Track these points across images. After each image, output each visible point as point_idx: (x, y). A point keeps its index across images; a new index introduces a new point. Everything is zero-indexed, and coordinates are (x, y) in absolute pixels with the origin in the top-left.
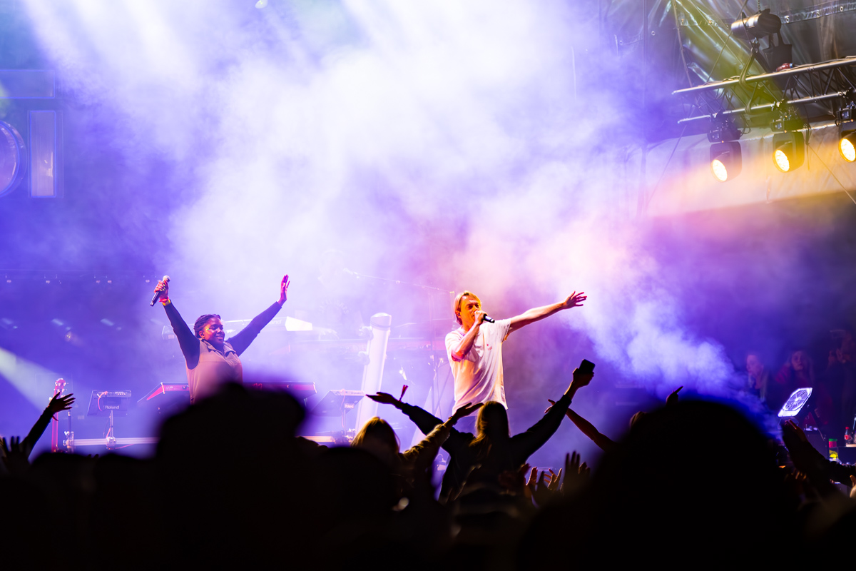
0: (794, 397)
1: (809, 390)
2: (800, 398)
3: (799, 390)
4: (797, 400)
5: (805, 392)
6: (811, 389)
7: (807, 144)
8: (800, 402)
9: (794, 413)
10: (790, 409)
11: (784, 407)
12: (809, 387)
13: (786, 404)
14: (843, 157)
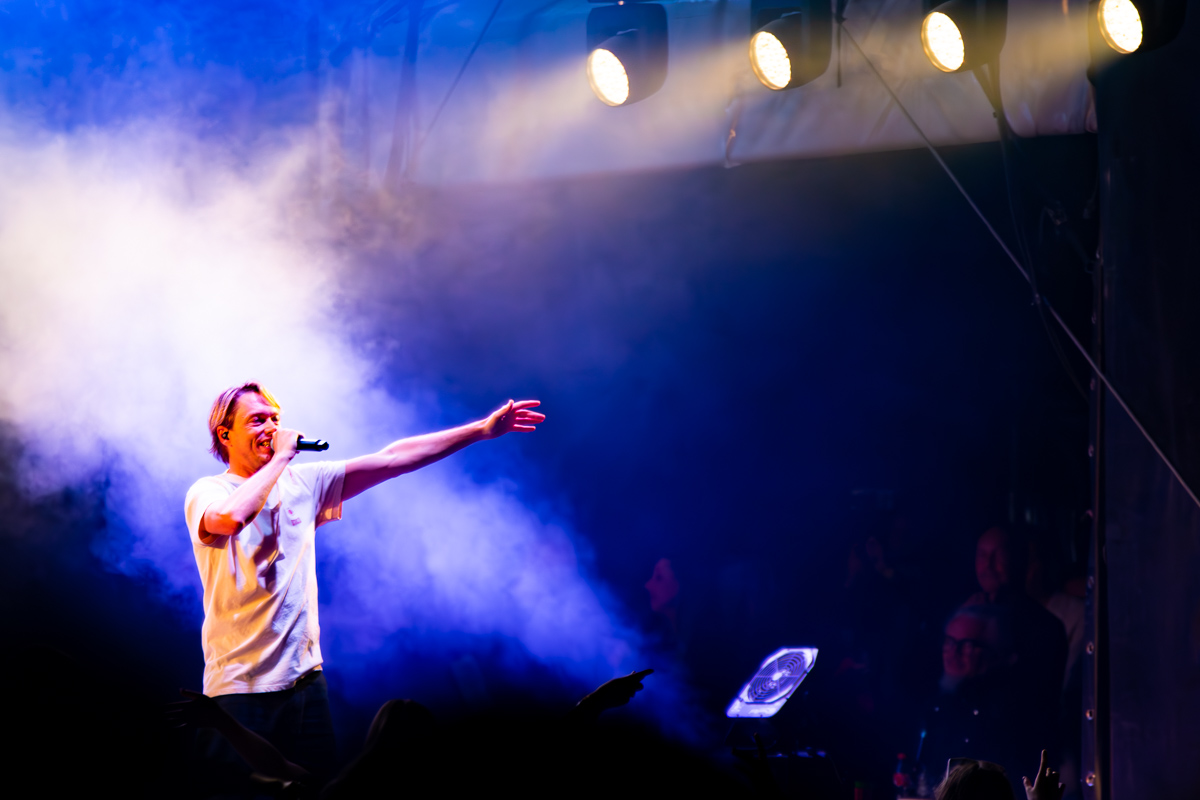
0: (771, 670)
1: (810, 655)
2: (785, 673)
3: (784, 652)
4: (777, 676)
5: (800, 657)
6: (815, 651)
7: (840, 19)
8: (784, 683)
9: (769, 710)
10: (759, 700)
11: (744, 695)
12: (810, 645)
13: (748, 687)
14: (928, 59)
